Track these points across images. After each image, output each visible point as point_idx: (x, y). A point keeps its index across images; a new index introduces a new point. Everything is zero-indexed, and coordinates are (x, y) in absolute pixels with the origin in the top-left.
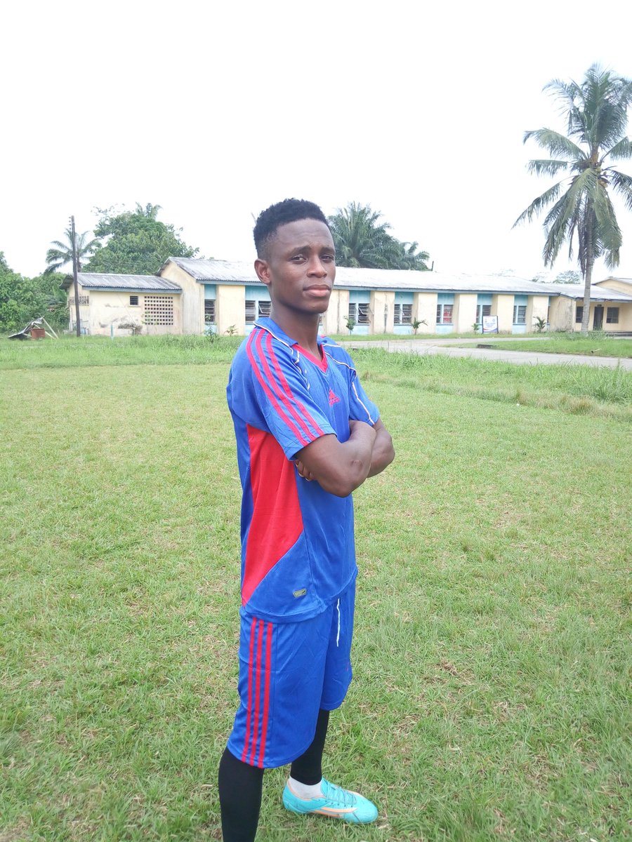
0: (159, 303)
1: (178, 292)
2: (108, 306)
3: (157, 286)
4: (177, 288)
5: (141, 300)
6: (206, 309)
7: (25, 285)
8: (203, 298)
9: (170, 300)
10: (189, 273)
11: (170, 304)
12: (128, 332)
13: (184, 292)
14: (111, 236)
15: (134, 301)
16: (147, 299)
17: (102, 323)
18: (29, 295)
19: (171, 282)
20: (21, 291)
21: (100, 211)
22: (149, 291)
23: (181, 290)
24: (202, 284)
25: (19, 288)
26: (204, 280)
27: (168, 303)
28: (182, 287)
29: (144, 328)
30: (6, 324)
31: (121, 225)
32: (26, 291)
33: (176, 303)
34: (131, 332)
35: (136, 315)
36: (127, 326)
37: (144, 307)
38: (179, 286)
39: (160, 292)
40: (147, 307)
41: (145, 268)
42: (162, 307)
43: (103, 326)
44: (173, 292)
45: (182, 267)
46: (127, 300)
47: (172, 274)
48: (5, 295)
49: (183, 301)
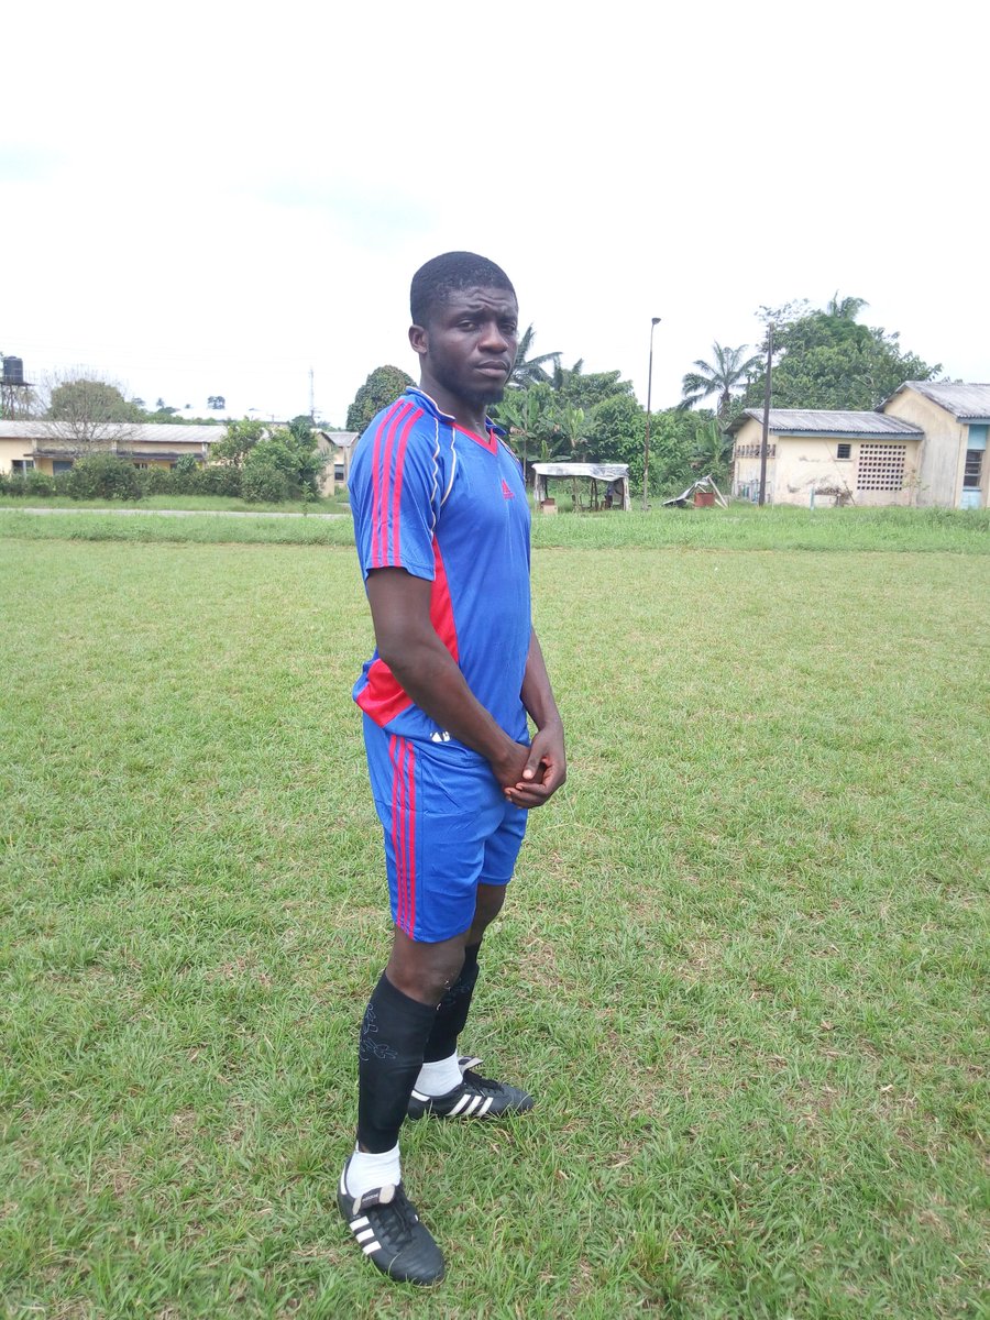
0: (883, 456)
1: (917, 437)
2: (804, 459)
3: (882, 428)
4: (916, 431)
5: (855, 451)
6: (967, 465)
7: (668, 429)
8: (965, 447)
9: (902, 450)
10: (943, 407)
11: (901, 456)
12: (829, 501)
13: (928, 438)
14: (784, 351)
15: (844, 452)
16: (865, 449)
17: (792, 486)
18: (671, 443)
19: (904, 422)
20: (661, 438)
21: (769, 314)
22: (870, 437)
23: (923, 434)
24: (965, 425)
25: (658, 433)
26: (970, 418)
27: (897, 456)
28: (925, 429)
29: (856, 494)
30: (637, 484)
31: (805, 334)
32: (668, 437)
33: (910, 457)
34: (834, 499)
35: (845, 474)
36: (828, 492)
37: (859, 461)
38: (918, 428)
39: (888, 437)
40: (864, 461)
41: (848, 399)
42: (887, 462)
43: (792, 491)
44: (909, 438)
45: (930, 398)
46: (834, 450)
47: (907, 409)
48: (640, 444)
49: (924, 452)
